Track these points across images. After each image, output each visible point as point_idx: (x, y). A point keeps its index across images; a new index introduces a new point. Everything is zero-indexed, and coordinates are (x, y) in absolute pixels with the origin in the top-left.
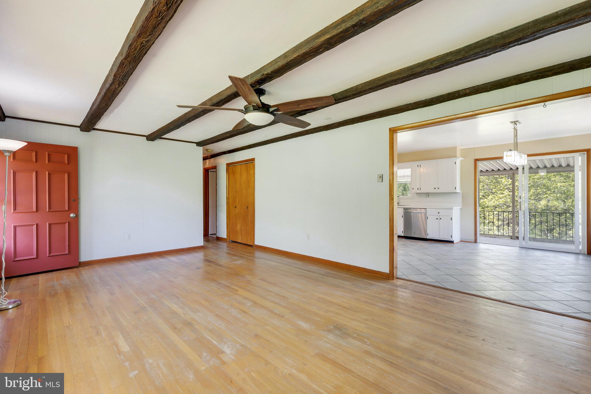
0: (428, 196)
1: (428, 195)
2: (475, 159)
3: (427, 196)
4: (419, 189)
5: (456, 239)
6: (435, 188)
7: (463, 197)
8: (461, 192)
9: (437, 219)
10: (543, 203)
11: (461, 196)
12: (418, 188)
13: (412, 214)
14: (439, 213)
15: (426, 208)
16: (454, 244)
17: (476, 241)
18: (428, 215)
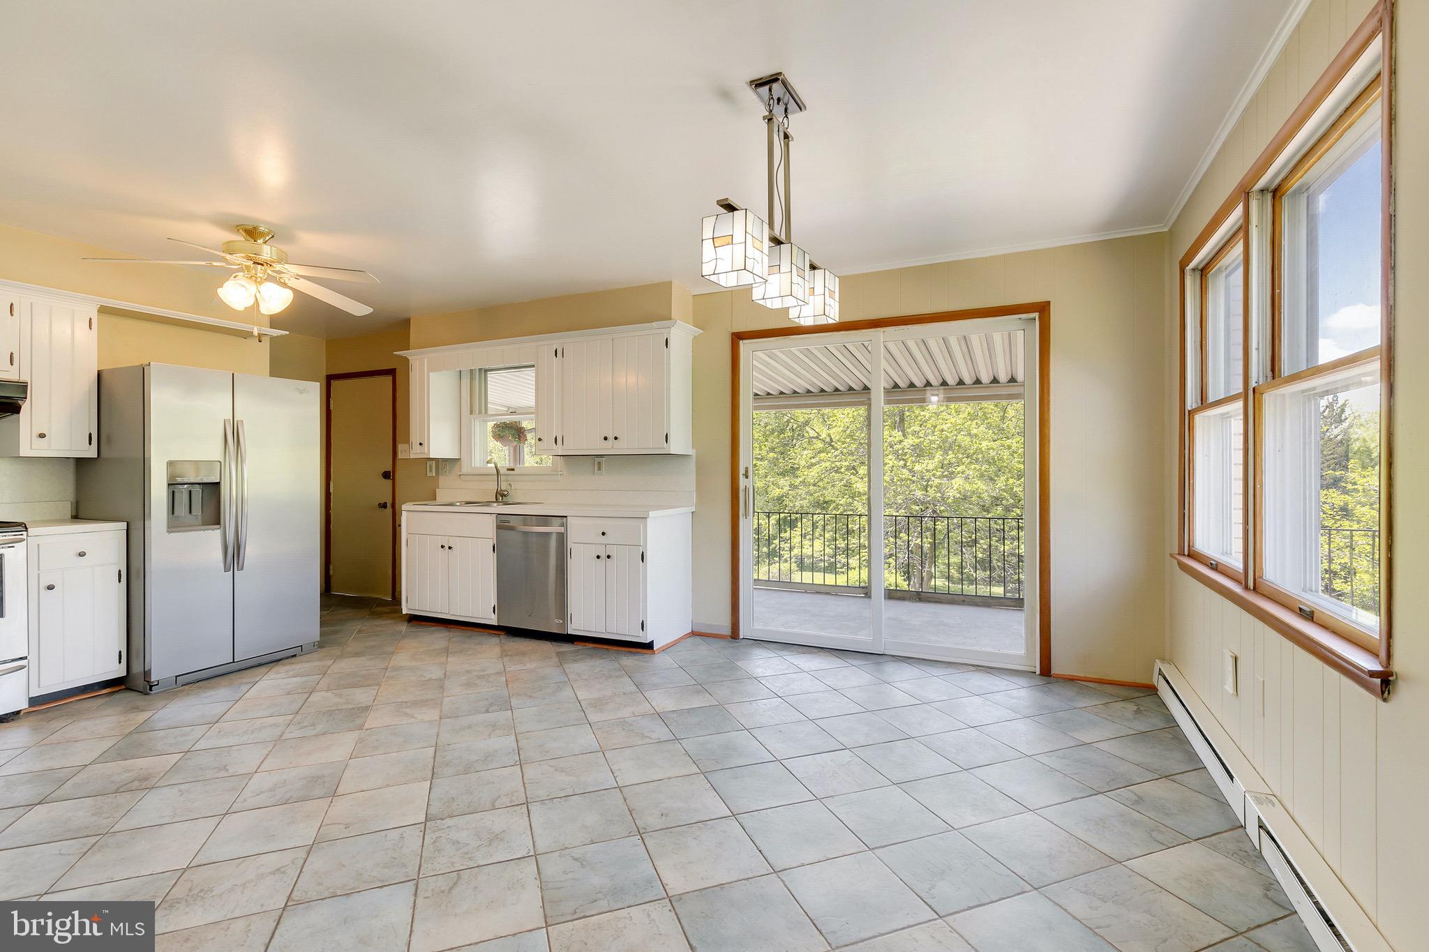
0: (599, 469)
1: (599, 463)
2: (733, 334)
3: (595, 468)
4: (559, 440)
5: (658, 634)
6: (606, 439)
7: (700, 471)
8: (691, 452)
9: (598, 557)
10: (958, 482)
11: (693, 466)
12: (556, 439)
14: (604, 534)
15: (566, 517)
16: (654, 653)
17: (735, 634)
18: (574, 543)
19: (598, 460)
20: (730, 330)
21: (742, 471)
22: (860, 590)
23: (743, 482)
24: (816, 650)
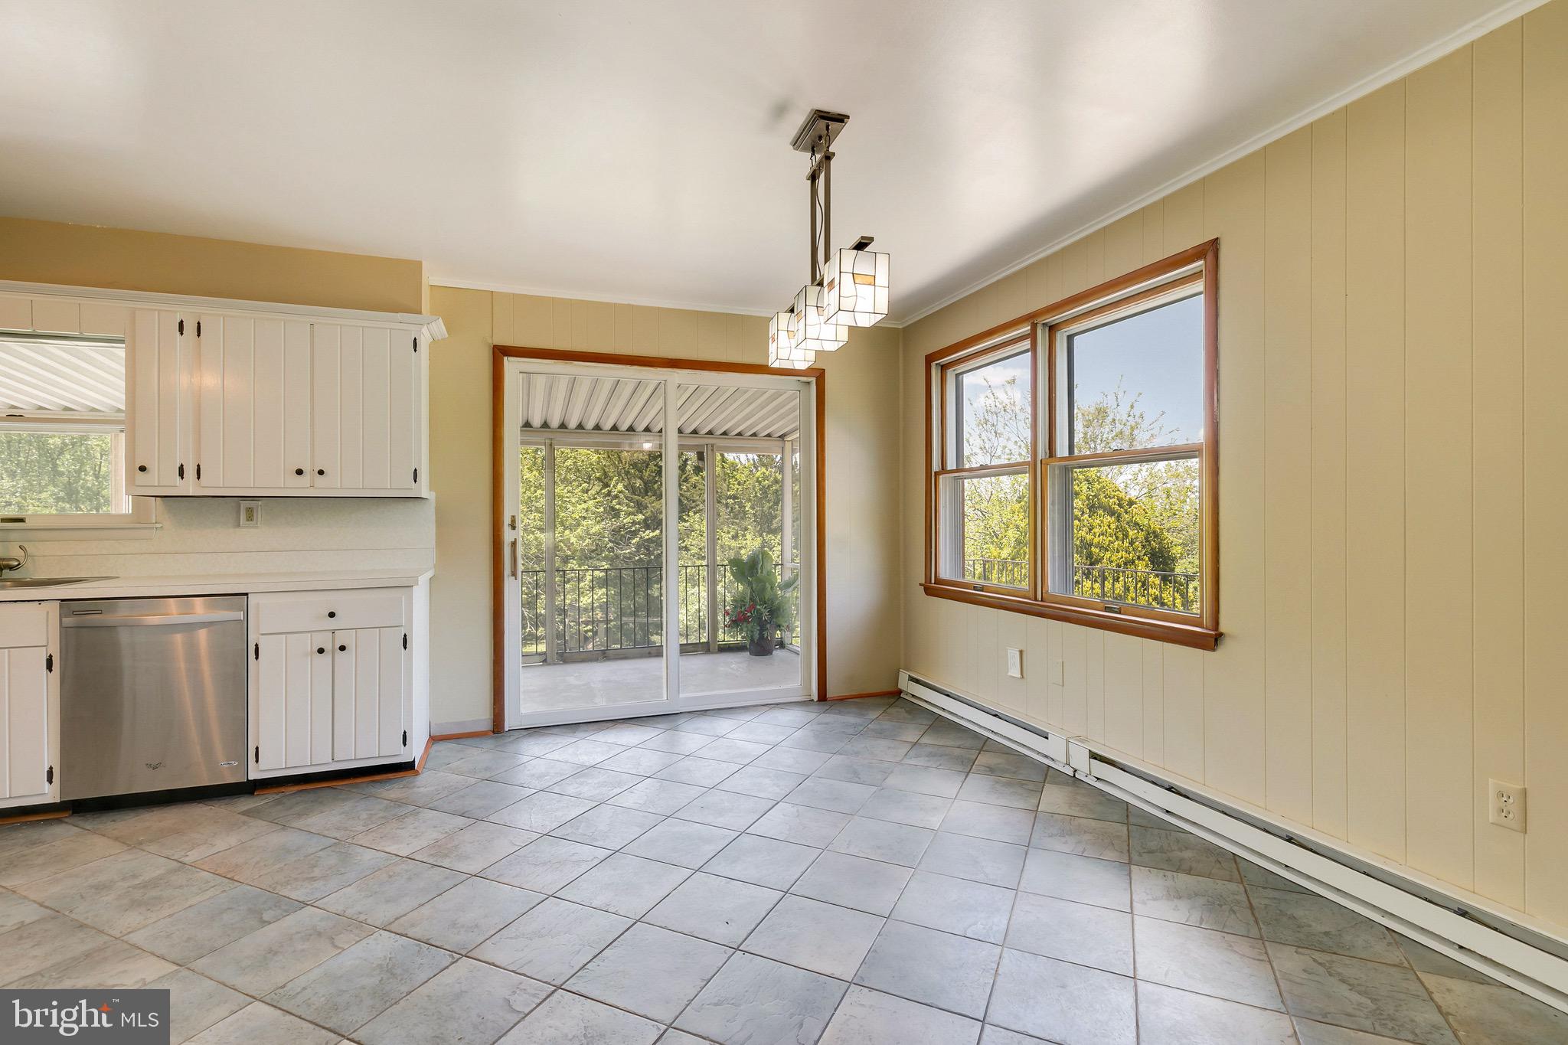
0: (249, 516)
1: (250, 511)
2: (495, 347)
3: (243, 516)
4: (190, 472)
6: (299, 472)
7: (442, 520)
8: (429, 495)
9: (321, 651)
11: (429, 512)
12: (180, 467)
13: (124, 637)
14: (332, 615)
15: (246, 594)
16: (417, 773)
17: (497, 726)
18: (263, 634)
19: (244, 504)
20: (490, 341)
21: (507, 520)
22: (537, 658)
23: (508, 535)
24: (610, 724)
